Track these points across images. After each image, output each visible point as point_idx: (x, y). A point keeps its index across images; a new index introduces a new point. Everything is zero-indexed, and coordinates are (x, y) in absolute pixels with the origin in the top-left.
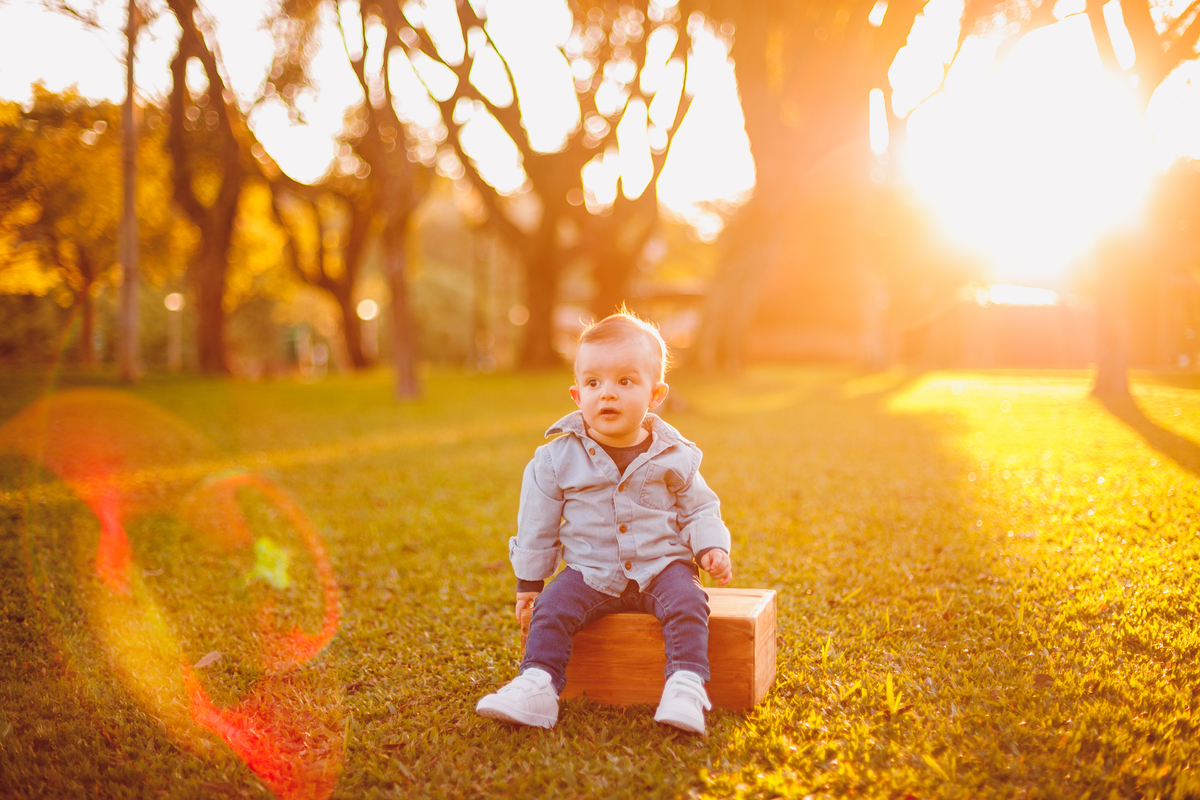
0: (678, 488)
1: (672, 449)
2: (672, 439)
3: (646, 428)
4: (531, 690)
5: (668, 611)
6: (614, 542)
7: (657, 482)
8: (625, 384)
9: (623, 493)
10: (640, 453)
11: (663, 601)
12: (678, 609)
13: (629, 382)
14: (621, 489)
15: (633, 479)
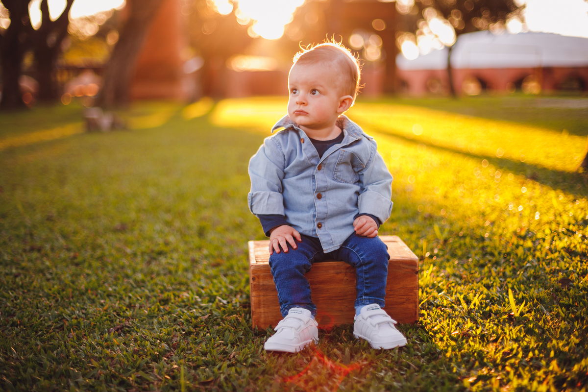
0: (359, 169)
1: (358, 142)
2: (358, 135)
3: (338, 126)
4: (300, 327)
5: (363, 259)
6: (312, 206)
7: (345, 163)
8: (314, 94)
9: (322, 171)
10: (335, 144)
11: (358, 251)
12: (370, 258)
13: (317, 92)
14: (319, 168)
15: (328, 161)
